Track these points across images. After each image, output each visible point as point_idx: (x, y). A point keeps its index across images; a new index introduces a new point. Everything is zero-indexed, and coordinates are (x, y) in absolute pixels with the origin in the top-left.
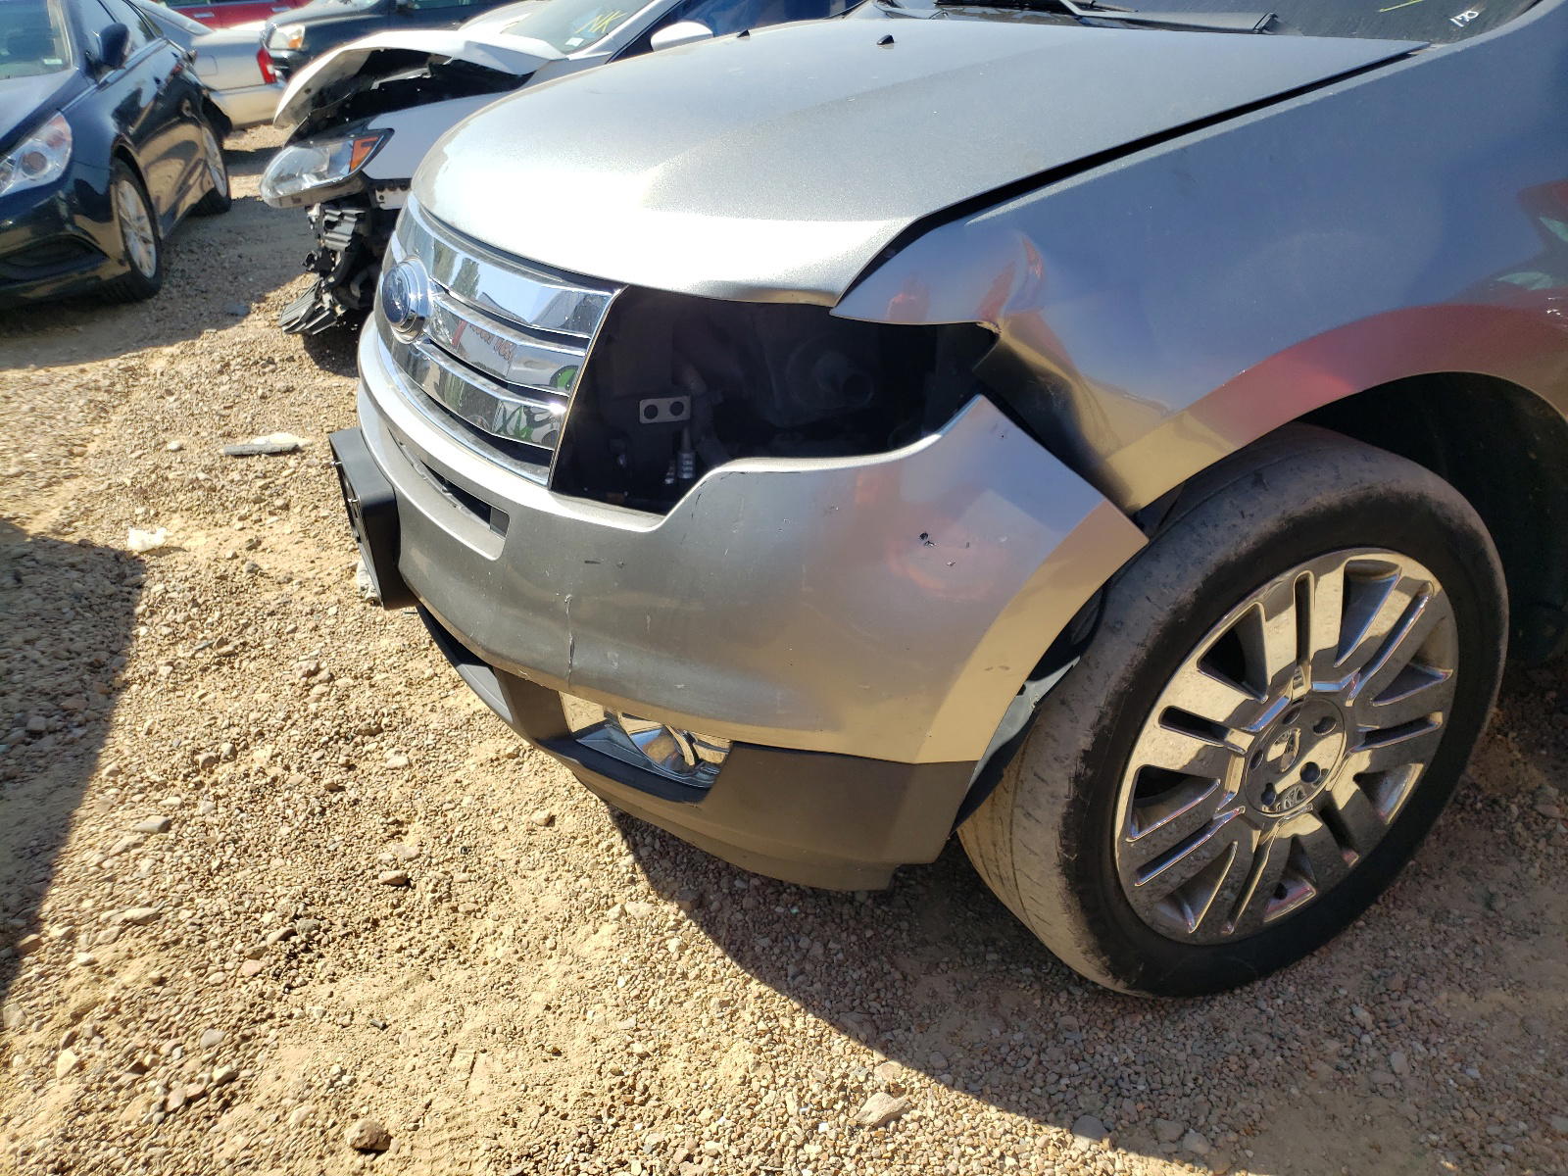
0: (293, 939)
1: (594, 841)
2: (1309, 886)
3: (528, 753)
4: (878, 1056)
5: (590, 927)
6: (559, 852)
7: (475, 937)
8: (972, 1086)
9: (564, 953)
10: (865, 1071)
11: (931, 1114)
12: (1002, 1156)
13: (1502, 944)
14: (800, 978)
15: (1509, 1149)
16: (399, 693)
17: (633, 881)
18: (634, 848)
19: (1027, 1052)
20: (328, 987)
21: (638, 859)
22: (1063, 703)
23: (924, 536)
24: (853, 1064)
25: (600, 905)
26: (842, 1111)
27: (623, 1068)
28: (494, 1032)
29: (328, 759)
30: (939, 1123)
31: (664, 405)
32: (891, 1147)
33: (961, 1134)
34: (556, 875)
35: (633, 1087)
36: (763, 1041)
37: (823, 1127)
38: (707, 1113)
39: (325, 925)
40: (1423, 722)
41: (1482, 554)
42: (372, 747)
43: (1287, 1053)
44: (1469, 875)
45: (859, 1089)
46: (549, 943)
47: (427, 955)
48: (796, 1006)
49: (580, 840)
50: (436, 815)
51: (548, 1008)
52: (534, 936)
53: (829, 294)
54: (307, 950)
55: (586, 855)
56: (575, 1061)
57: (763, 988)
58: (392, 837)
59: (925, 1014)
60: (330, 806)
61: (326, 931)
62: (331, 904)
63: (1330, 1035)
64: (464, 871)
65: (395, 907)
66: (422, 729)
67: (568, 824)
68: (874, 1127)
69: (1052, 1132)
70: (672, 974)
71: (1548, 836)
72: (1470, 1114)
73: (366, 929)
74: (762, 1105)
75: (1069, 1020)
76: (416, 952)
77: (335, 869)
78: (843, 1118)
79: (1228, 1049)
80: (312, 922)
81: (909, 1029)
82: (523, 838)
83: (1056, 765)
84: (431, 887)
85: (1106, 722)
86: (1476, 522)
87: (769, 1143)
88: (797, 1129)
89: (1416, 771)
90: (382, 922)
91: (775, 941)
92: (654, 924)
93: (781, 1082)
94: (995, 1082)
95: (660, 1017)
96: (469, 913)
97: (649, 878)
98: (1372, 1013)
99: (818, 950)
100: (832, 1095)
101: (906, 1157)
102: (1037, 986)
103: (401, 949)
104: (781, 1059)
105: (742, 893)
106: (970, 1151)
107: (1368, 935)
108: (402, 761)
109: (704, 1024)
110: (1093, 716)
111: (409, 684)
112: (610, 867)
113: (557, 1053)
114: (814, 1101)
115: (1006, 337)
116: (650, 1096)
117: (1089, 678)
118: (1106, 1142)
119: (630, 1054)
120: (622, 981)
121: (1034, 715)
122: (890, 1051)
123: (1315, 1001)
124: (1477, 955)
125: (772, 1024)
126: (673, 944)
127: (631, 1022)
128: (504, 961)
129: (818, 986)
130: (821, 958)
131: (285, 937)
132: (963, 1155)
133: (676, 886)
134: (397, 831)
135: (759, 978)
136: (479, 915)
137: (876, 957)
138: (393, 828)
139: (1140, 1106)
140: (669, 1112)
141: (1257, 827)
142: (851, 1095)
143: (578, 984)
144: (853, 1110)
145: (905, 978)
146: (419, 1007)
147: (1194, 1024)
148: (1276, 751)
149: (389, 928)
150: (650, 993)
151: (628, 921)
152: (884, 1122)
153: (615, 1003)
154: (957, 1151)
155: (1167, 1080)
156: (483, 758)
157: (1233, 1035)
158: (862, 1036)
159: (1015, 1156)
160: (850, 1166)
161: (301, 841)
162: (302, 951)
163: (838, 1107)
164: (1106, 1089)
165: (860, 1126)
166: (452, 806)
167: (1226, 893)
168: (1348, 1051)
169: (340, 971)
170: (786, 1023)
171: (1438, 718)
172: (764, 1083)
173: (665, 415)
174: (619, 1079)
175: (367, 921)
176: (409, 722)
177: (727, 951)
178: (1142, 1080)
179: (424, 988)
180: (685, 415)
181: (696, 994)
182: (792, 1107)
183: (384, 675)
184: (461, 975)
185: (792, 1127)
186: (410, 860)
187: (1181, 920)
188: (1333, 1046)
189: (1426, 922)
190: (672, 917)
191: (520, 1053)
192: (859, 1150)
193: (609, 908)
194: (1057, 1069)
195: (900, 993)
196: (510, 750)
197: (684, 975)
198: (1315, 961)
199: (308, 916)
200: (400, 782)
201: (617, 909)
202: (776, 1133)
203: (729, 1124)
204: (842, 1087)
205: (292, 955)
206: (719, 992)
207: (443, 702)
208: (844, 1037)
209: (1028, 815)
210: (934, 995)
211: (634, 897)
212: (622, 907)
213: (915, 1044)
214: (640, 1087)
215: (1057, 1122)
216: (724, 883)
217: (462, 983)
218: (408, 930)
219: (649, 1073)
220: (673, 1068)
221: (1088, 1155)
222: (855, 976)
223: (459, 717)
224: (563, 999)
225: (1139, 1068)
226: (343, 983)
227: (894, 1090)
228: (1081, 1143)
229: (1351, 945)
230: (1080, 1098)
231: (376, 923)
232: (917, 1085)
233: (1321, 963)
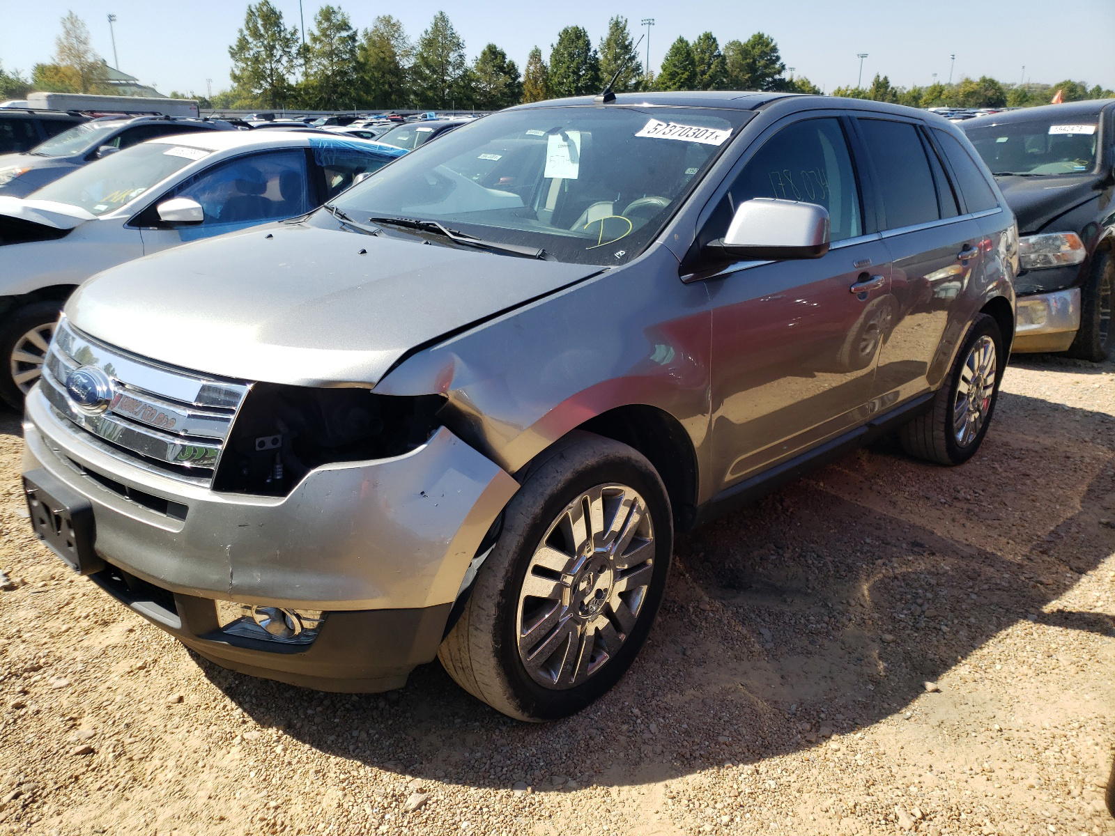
0: (22, 797)
1: (213, 706)
2: (606, 654)
3: (152, 665)
4: (408, 778)
5: (224, 751)
6: (192, 715)
7: (149, 772)
8: (460, 782)
9: (212, 767)
10: (403, 786)
11: (442, 798)
12: (481, 809)
13: (692, 670)
14: (357, 751)
15: (702, 753)
16: (45, 643)
17: (244, 722)
18: (240, 704)
19: (484, 760)
20: (57, 819)
21: (245, 710)
22: (489, 568)
23: (422, 493)
24: (396, 785)
25: (228, 738)
26: (395, 807)
27: (266, 817)
28: (179, 818)
29: (6, 690)
30: (447, 801)
31: (268, 440)
32: (425, 817)
33: (459, 803)
34: (193, 728)
35: (274, 824)
36: (344, 784)
37: (387, 817)
38: (322, 826)
39: (41, 785)
40: (644, 564)
41: (657, 482)
42: (38, 678)
43: (605, 734)
44: (674, 642)
45: (403, 794)
46: (201, 764)
47: (120, 787)
48: (359, 763)
49: (203, 707)
50: (99, 709)
51: (210, 798)
52: (189, 763)
53: (371, 383)
54: (34, 801)
55: (210, 714)
56: (235, 821)
57: (338, 759)
58: (71, 727)
59: (429, 754)
60: (19, 717)
61: (43, 789)
62: (41, 773)
63: (623, 723)
64: (130, 737)
65: (88, 766)
66: (71, 662)
67: (192, 699)
68: (414, 810)
69: (502, 792)
70: (282, 764)
71: (706, 619)
72: (685, 743)
73: (71, 783)
74: (352, 814)
75: (504, 741)
76: (111, 787)
77: (35, 754)
78: (396, 810)
79: (579, 739)
80: (32, 785)
81: (422, 763)
82: (164, 711)
83: (488, 600)
84: (111, 749)
85: (509, 575)
86: (652, 468)
87: (360, 830)
88: (374, 820)
89: (645, 589)
90: (81, 777)
91: (338, 736)
92: (264, 741)
93: (360, 801)
94: (471, 777)
95: (282, 786)
96: (141, 759)
97: (254, 719)
98: (640, 710)
99: (364, 735)
100: (389, 800)
101: (433, 820)
102: (483, 730)
103: (100, 789)
104: (357, 791)
105: (313, 716)
106: (465, 809)
107: (635, 677)
108: (64, 682)
109: (308, 784)
110: (503, 573)
111: (52, 636)
112: (228, 717)
113: (222, 819)
114: (380, 805)
115: (451, 399)
116: (286, 827)
117: (500, 555)
118: (529, 789)
119: (268, 809)
120: (252, 774)
121: (478, 575)
122: (415, 774)
123: (615, 710)
124: (681, 676)
125: (348, 775)
126: (279, 750)
127: (264, 793)
128: (173, 780)
129: (368, 752)
130: (367, 739)
131: (16, 797)
132: (461, 813)
133: (271, 720)
134: (74, 723)
135: (334, 755)
136: (148, 759)
137: (396, 733)
138: (71, 723)
139: (543, 772)
140: (299, 831)
141: (579, 624)
142: (398, 798)
143: (226, 781)
144: (401, 805)
145: (414, 740)
146: (123, 816)
147: (562, 731)
148: (583, 586)
149: (88, 779)
150: (271, 776)
151: (248, 743)
152: (419, 807)
153: (252, 786)
154: (458, 812)
155: (553, 758)
156: (122, 672)
157: (580, 732)
158: (398, 770)
159: (487, 806)
160: (405, 830)
161: (5, 741)
162: (31, 802)
163: (393, 805)
164: (525, 768)
165: (407, 812)
166: (109, 703)
167: (568, 666)
168: (631, 728)
169: (61, 808)
170: (355, 773)
171: (650, 561)
172: (350, 804)
173: (269, 445)
174: (265, 822)
175: (71, 777)
176: (60, 659)
177: (312, 745)
178: (541, 760)
179: (124, 806)
180: (279, 445)
181: (299, 771)
182: (369, 811)
183: (30, 634)
184: (147, 793)
185: (371, 820)
186: (90, 738)
187: (549, 677)
188: (625, 727)
189: (658, 666)
190: (274, 735)
191: (200, 825)
192: (409, 823)
193: (233, 739)
194: (500, 765)
195: (413, 747)
196: (140, 664)
197: (290, 763)
198: (613, 693)
199: (29, 782)
200: (67, 695)
201: (239, 738)
202: (363, 824)
203: (336, 827)
204: (393, 796)
205: (25, 806)
206: (312, 767)
207: (81, 643)
208: (388, 773)
209: (477, 629)
210: (431, 745)
211: (247, 730)
212: (242, 736)
213: (427, 769)
214: (279, 822)
215: (505, 787)
216: (301, 713)
217: (149, 797)
218: (102, 777)
219: (283, 815)
220: (296, 808)
221: (522, 798)
222: (388, 743)
223: (97, 651)
224: (219, 790)
225: (540, 756)
226: (66, 814)
227: (422, 791)
228: (518, 793)
229: (628, 683)
230: (514, 776)
231: (77, 778)
232: (432, 787)
233: (615, 694)
